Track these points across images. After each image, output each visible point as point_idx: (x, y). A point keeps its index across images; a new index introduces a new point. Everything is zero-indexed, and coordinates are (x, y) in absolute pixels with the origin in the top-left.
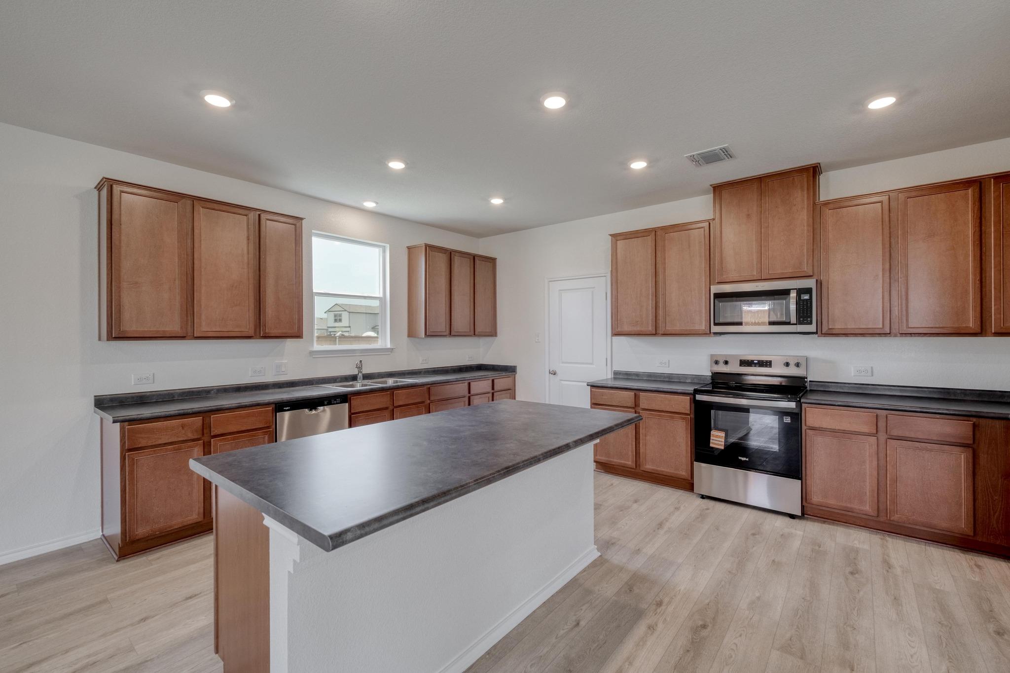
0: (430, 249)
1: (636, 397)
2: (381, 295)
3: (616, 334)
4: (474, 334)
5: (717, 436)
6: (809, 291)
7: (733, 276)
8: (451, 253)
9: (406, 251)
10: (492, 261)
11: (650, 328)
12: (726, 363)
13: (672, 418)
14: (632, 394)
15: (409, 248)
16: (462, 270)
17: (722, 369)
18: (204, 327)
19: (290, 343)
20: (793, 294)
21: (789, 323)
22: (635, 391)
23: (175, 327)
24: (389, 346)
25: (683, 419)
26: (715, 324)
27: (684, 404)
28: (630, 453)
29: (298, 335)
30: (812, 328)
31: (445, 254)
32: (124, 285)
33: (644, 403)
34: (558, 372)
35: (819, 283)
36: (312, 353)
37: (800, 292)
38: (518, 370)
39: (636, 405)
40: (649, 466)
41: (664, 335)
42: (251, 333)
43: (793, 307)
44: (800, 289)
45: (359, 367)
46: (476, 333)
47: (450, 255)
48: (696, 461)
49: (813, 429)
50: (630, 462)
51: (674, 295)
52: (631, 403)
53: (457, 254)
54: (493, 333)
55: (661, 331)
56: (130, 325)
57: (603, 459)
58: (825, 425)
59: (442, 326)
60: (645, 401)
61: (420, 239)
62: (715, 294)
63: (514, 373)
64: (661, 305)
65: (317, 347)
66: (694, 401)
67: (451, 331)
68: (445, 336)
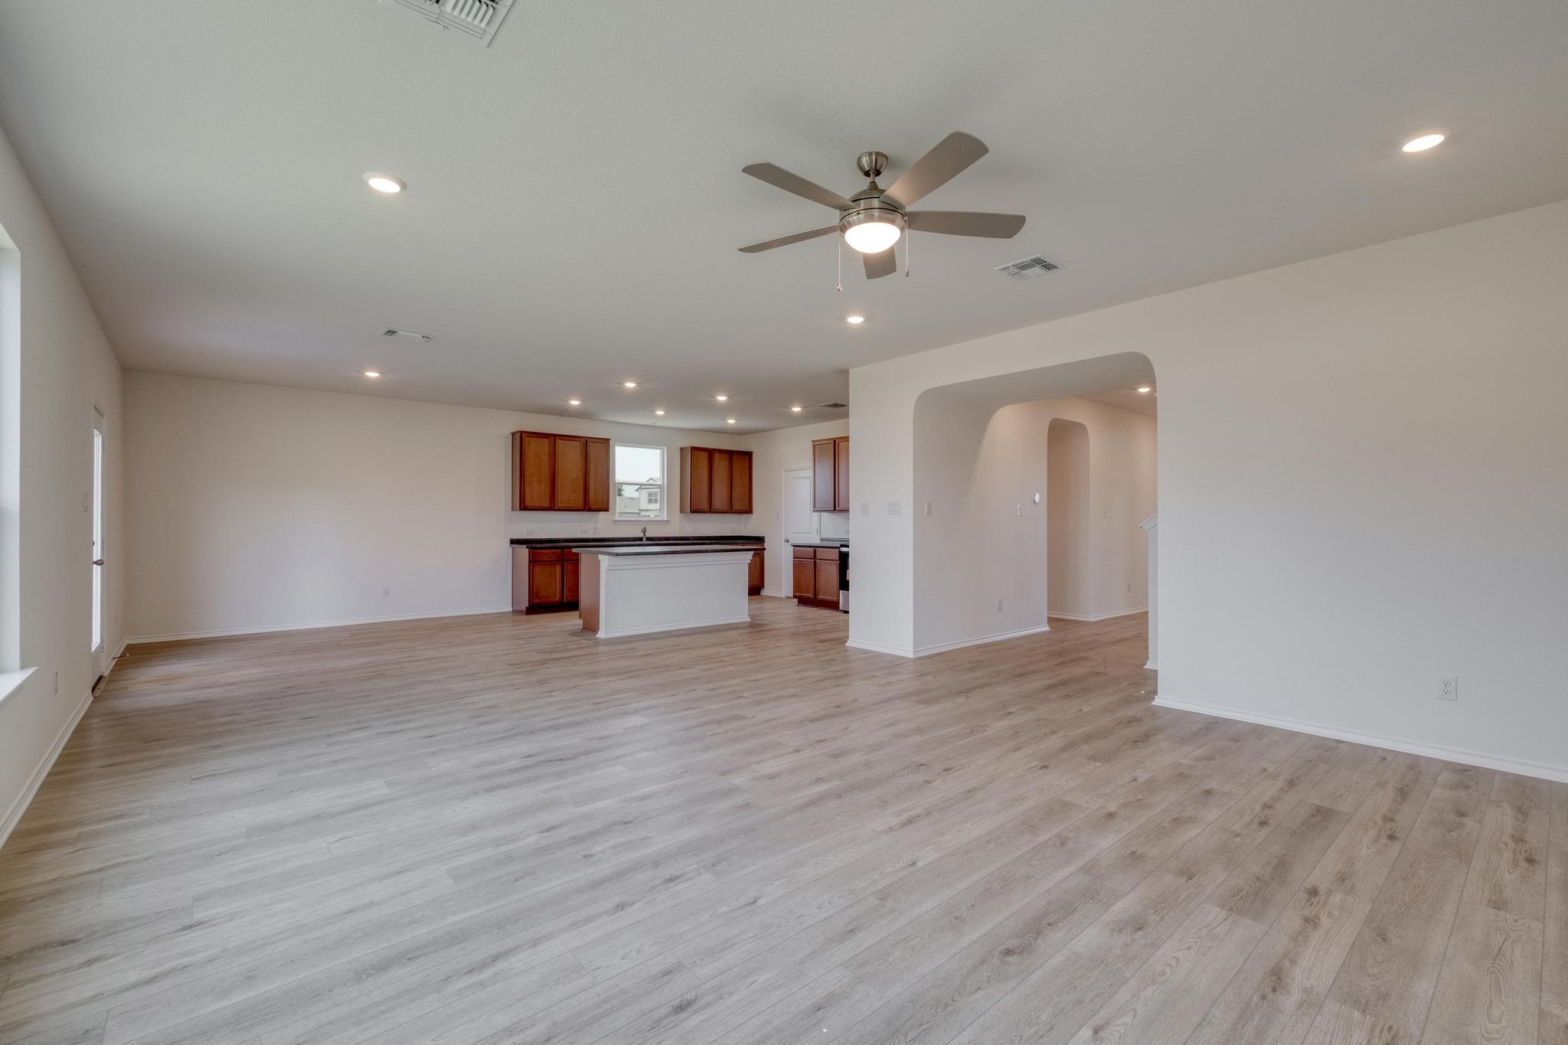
0: (694, 449)
1: (815, 552)
2: (661, 483)
3: (815, 510)
8: (711, 451)
9: (680, 451)
10: (749, 455)
11: (832, 506)
13: (831, 564)
14: (813, 549)
15: (681, 449)
16: (721, 466)
18: (559, 504)
19: (601, 514)
22: (815, 548)
23: (546, 504)
24: (666, 519)
25: (836, 563)
27: (836, 554)
28: (812, 590)
29: (606, 509)
31: (706, 452)
32: (526, 483)
33: (819, 555)
34: (789, 539)
36: (615, 521)
38: (766, 540)
39: (815, 557)
40: (821, 597)
42: (582, 508)
45: (644, 531)
46: (732, 510)
47: (710, 453)
50: (812, 596)
51: (843, 484)
52: (812, 556)
53: (717, 452)
54: (749, 511)
55: (838, 507)
56: (529, 503)
57: (798, 594)
59: (705, 505)
60: (819, 553)
61: (689, 443)
63: (764, 542)
64: (837, 490)
65: (617, 518)
66: (840, 552)
67: (711, 510)
68: (706, 512)
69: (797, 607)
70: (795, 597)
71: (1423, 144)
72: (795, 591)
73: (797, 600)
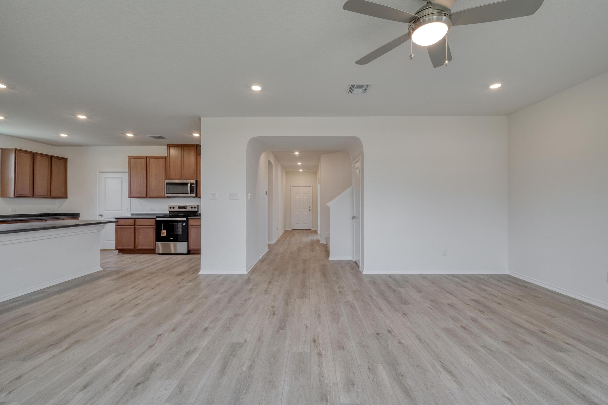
0: (19, 151)
1: (135, 221)
3: (130, 197)
4: (51, 197)
5: (163, 232)
6: (193, 184)
7: (174, 177)
8: (34, 154)
10: (64, 159)
11: (144, 195)
12: (173, 208)
13: (148, 228)
14: (133, 220)
15: (2, 149)
17: (172, 210)
20: (189, 184)
21: (188, 194)
22: (135, 219)
25: (153, 227)
26: (167, 194)
27: (152, 222)
28: (132, 244)
30: (194, 195)
31: (30, 154)
33: (138, 223)
34: (103, 215)
35: (197, 181)
37: (191, 184)
38: (80, 215)
39: (135, 224)
40: (140, 247)
41: (150, 197)
43: (189, 188)
44: (191, 183)
46: (52, 196)
47: (34, 156)
48: (157, 242)
49: (191, 226)
50: (132, 247)
51: (153, 182)
52: (133, 224)
53: (39, 155)
54: (65, 196)
55: (148, 196)
57: (120, 247)
58: (194, 224)
59: (27, 192)
60: (138, 222)
61: (12, 146)
62: (166, 183)
63: (78, 217)
64: (148, 186)
66: (156, 221)
67: (33, 195)
68: (29, 197)
69: (118, 256)
70: (116, 249)
71: (495, 86)
72: (117, 245)
73: (118, 251)
